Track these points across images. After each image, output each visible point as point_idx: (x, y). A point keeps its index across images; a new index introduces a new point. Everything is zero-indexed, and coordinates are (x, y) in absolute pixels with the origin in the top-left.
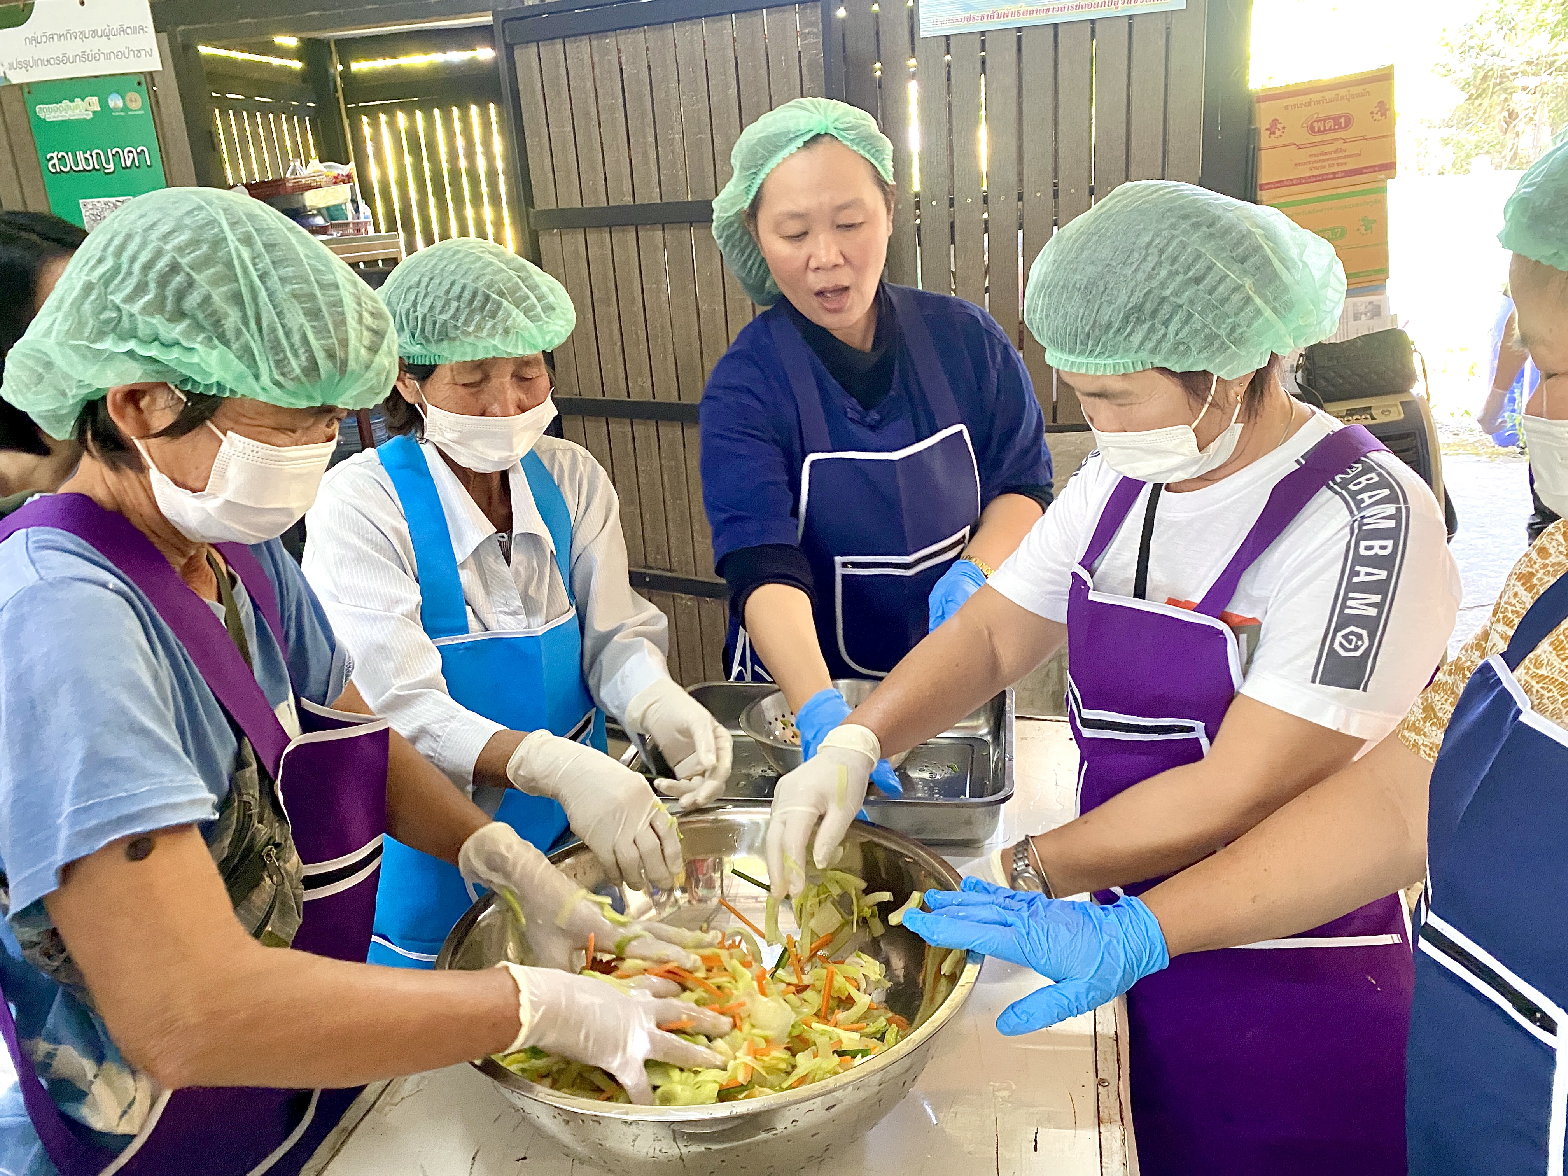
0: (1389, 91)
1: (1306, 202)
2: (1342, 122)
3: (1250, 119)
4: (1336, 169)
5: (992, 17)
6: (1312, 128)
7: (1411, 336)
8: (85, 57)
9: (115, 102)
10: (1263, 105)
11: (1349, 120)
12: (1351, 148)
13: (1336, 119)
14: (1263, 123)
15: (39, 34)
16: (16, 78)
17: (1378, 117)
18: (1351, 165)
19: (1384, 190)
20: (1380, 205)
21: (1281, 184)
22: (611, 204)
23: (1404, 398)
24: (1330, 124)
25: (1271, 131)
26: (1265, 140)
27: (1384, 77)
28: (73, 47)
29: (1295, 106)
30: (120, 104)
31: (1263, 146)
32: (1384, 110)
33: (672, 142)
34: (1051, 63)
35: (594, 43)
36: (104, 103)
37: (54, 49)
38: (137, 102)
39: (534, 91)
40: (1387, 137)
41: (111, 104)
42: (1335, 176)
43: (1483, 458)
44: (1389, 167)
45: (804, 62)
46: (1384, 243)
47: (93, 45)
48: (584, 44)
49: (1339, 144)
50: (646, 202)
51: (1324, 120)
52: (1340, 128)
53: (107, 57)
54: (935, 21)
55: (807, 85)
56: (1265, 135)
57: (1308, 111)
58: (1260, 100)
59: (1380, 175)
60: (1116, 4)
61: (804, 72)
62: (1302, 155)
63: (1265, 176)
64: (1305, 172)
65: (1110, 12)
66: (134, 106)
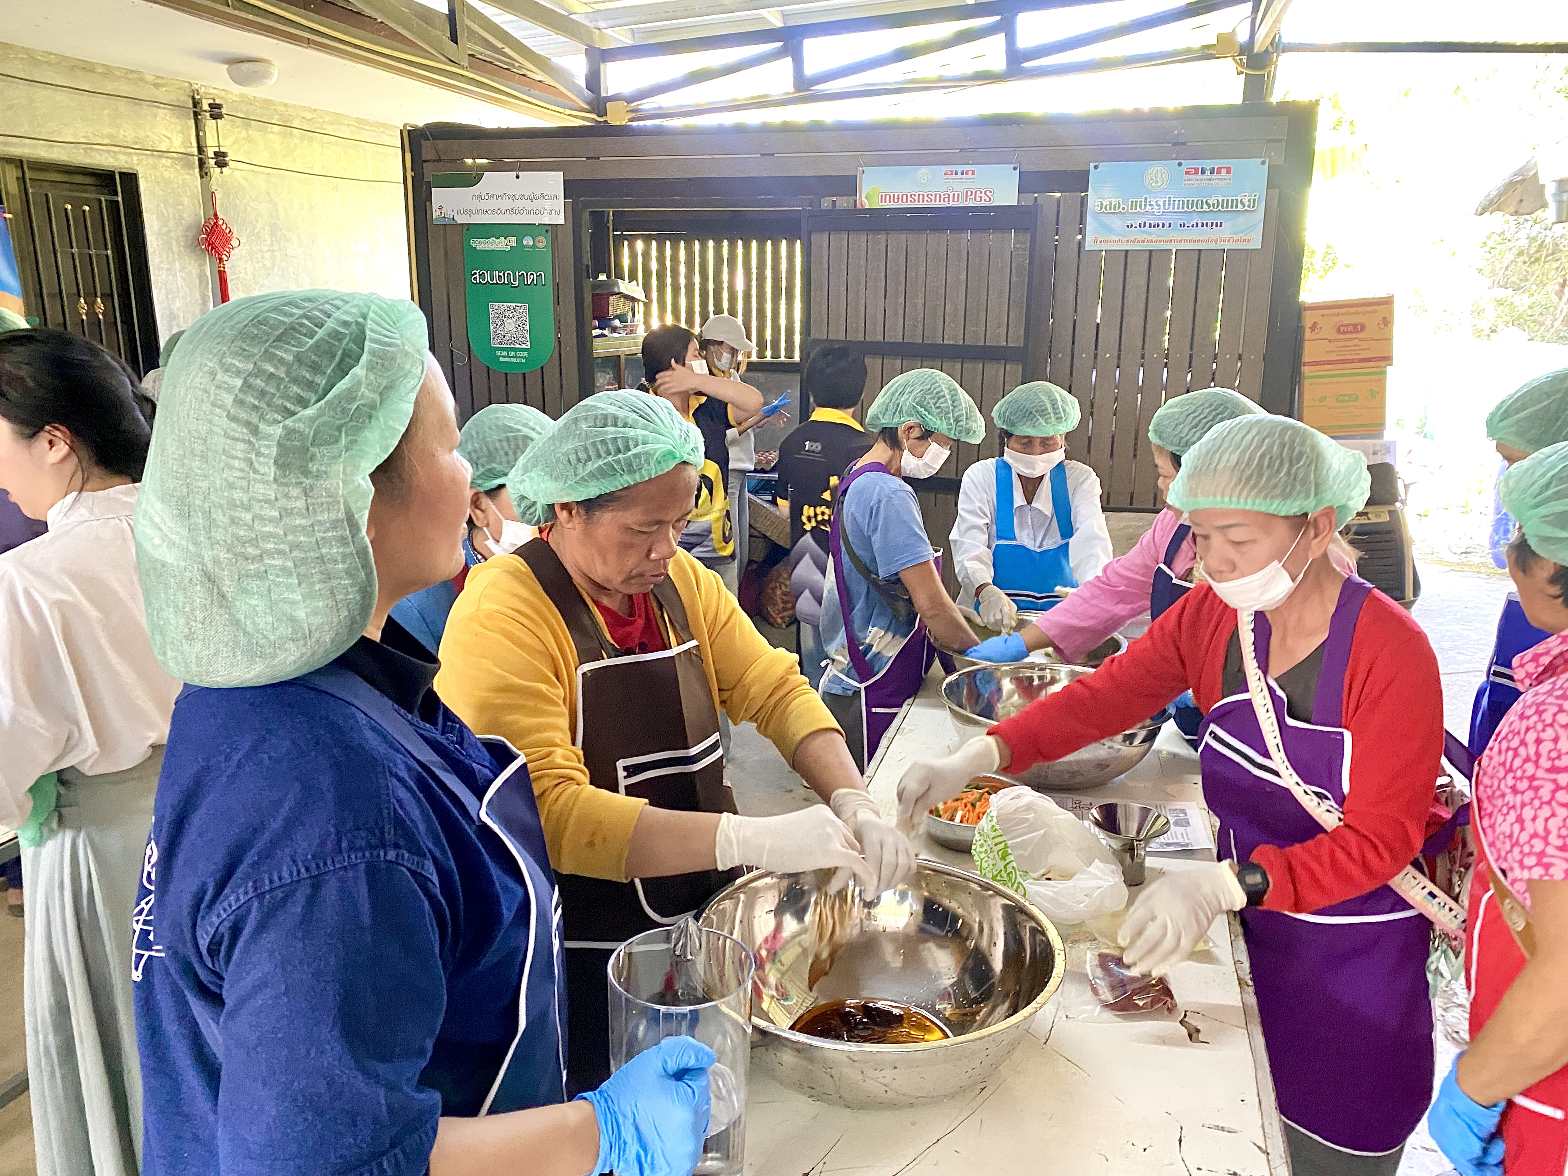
0: (1391, 312)
1: (1333, 376)
2: (1359, 328)
3: (1299, 318)
4: (1353, 357)
5: (1134, 241)
6: (1339, 330)
7: (1397, 469)
8: (513, 211)
9: (528, 241)
10: (1308, 313)
11: (1363, 327)
12: (1363, 345)
13: (1355, 326)
14: (1308, 322)
15: (483, 194)
16: (460, 220)
17: (1382, 326)
18: (1364, 355)
19: (1384, 373)
20: (1382, 383)
21: (1316, 363)
22: (868, 339)
23: (1391, 508)
24: (1350, 329)
25: (1313, 327)
26: (1308, 334)
27: (1387, 302)
28: (506, 204)
29: (1328, 315)
30: (531, 243)
31: (1307, 337)
32: (1387, 322)
33: (916, 305)
35: (870, 237)
36: (519, 241)
37: (493, 204)
38: (543, 242)
39: (821, 262)
40: (1388, 340)
41: (525, 243)
42: (1352, 361)
43: (1483, 576)
44: (1388, 359)
45: (1014, 265)
46: (1383, 407)
47: (520, 204)
48: (863, 237)
49: (1356, 342)
50: (892, 340)
51: (1347, 326)
52: (1358, 332)
53: (529, 212)
54: (1096, 241)
55: (1014, 279)
56: (1308, 331)
57: (1337, 319)
58: (1306, 309)
59: (1382, 364)
60: (1216, 241)
61: (1014, 271)
62: (1332, 346)
63: (1306, 358)
64: (1333, 357)
65: (1212, 246)
66: (540, 245)
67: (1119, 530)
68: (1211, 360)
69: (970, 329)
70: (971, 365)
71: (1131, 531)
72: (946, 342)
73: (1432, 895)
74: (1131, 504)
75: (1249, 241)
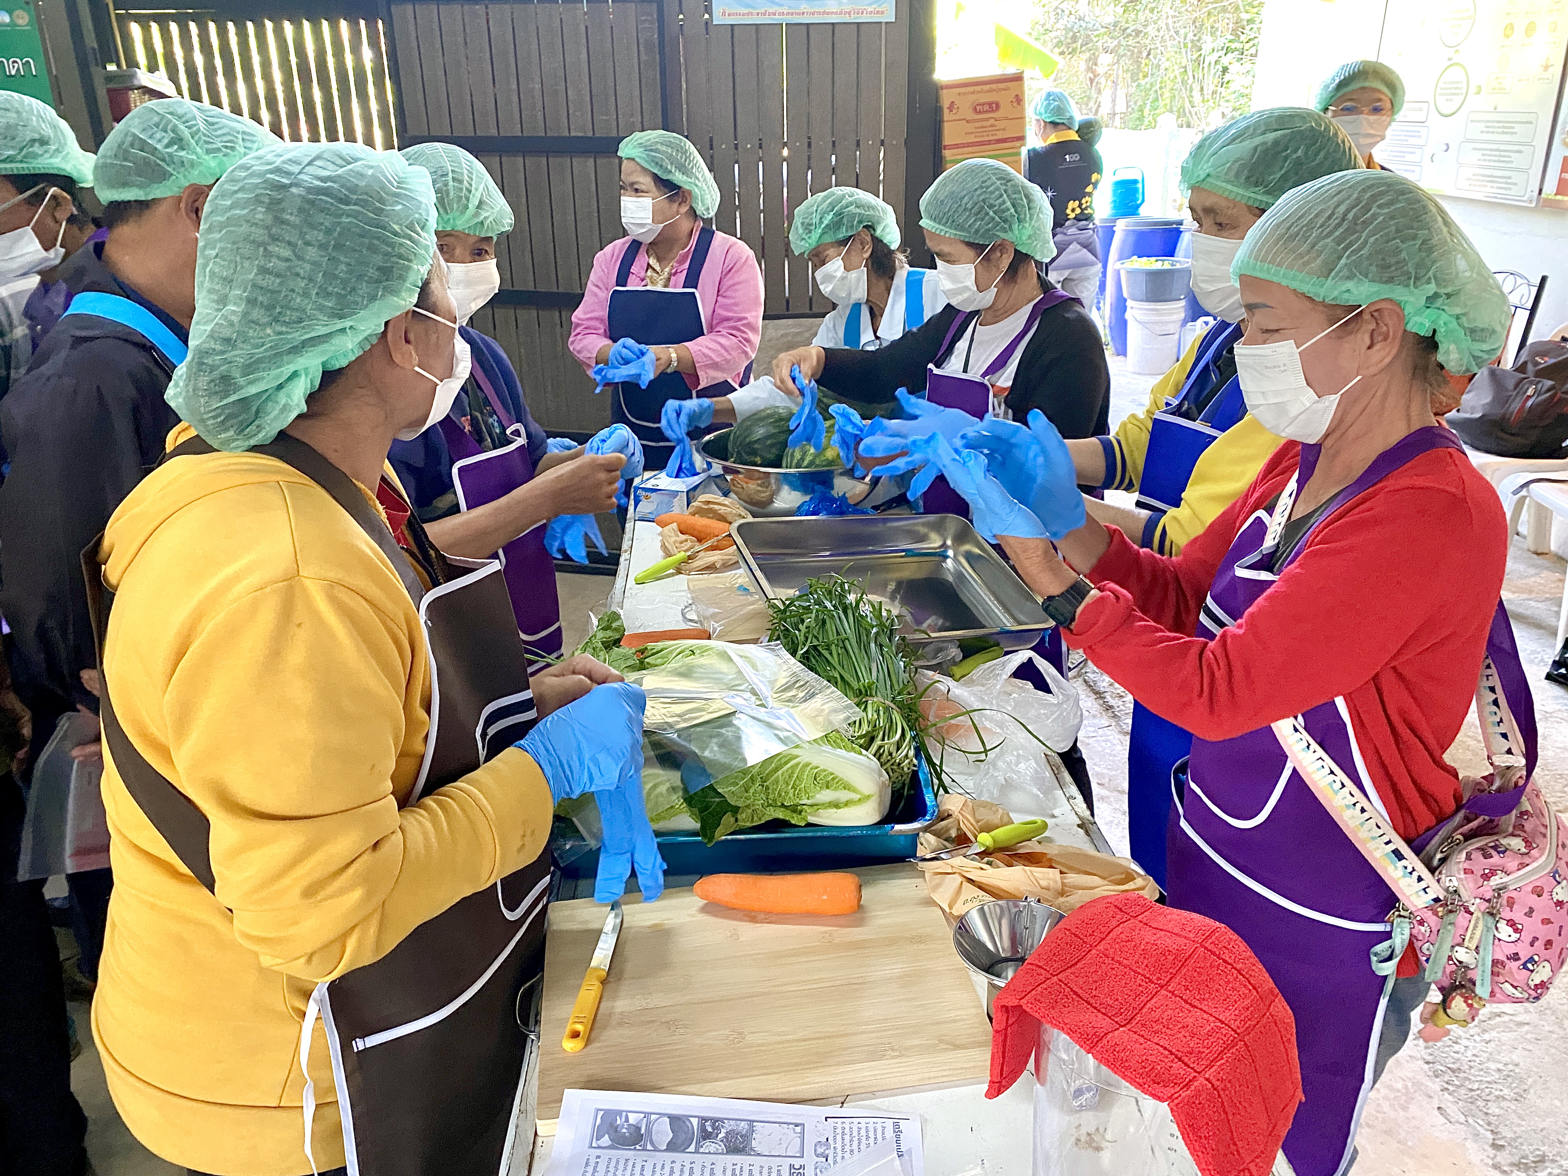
0: (1022, 89)
2: (994, 107)
3: (937, 100)
4: (991, 138)
5: (765, 14)
6: (975, 109)
10: (945, 91)
11: (998, 106)
12: (1000, 125)
13: (990, 104)
14: (945, 103)
17: (1015, 104)
18: (1000, 135)
21: (957, 146)
24: (986, 107)
25: (951, 108)
26: (947, 116)
27: (1018, 78)
29: (965, 94)
30: (9, 21)
31: (945, 119)
32: (1019, 100)
34: (805, 52)
35: (466, 9)
38: (24, 19)
40: (1021, 118)
42: (989, 142)
44: (1022, 139)
45: (641, 41)
49: (992, 121)
50: (509, 134)
51: (983, 104)
52: (993, 111)
54: (724, 14)
55: (644, 57)
56: (946, 112)
57: (974, 97)
58: (942, 88)
59: (1017, 144)
60: (849, 13)
61: (641, 48)
62: (970, 127)
63: (947, 140)
64: (971, 139)
65: (846, 19)
66: (20, 22)
67: (777, 339)
68: (854, 147)
69: (600, 118)
70: (605, 160)
71: (790, 338)
72: (573, 134)
73: (1398, 855)
74: (788, 309)
75: (882, 13)
